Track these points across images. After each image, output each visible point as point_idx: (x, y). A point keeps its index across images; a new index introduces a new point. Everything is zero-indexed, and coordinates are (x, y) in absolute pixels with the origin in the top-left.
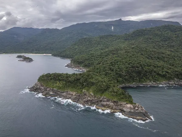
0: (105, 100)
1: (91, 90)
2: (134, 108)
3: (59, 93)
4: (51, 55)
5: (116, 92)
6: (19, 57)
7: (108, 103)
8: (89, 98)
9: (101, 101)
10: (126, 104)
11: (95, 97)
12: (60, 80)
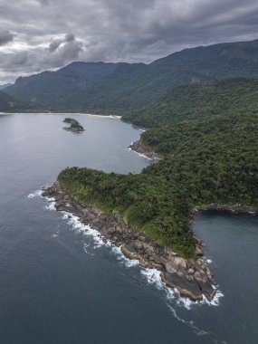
0: (143, 238)
1: (126, 213)
2: (187, 269)
3: (79, 207)
4: (120, 117)
5: (166, 228)
6: (67, 120)
7: (145, 245)
8: (118, 228)
9: (136, 238)
10: (174, 256)
11: (129, 228)
12: (85, 184)
